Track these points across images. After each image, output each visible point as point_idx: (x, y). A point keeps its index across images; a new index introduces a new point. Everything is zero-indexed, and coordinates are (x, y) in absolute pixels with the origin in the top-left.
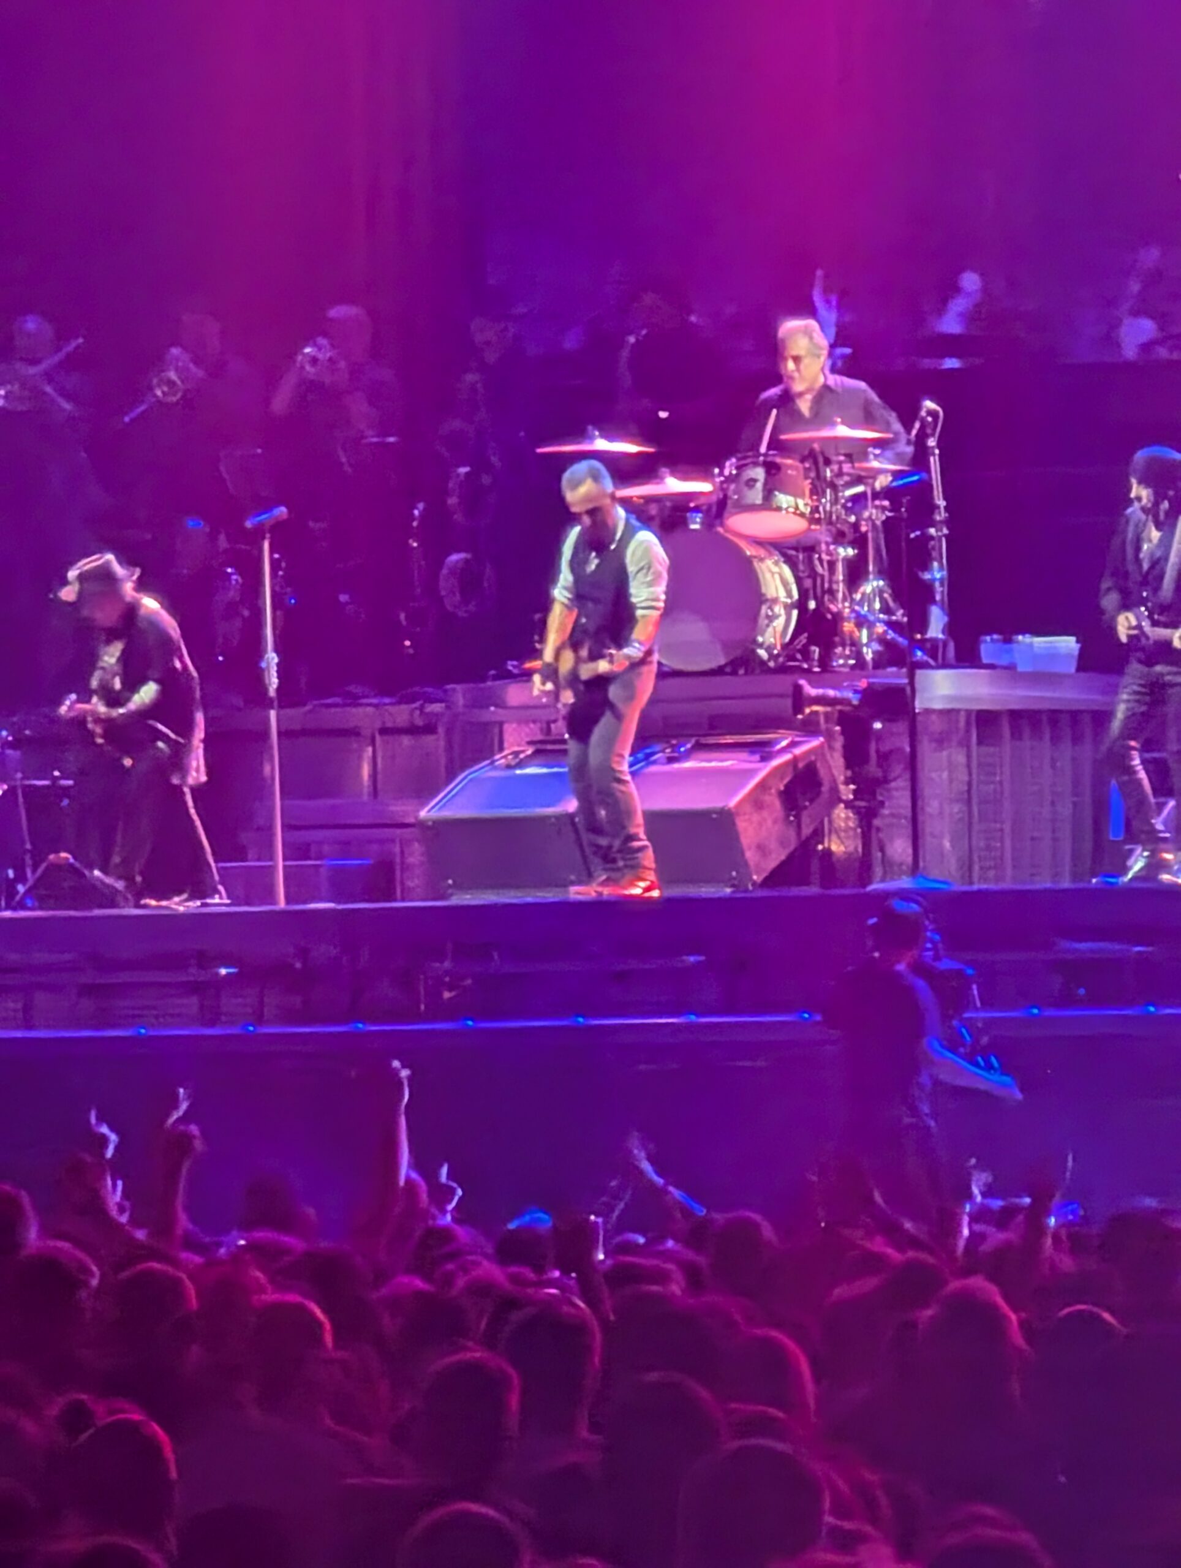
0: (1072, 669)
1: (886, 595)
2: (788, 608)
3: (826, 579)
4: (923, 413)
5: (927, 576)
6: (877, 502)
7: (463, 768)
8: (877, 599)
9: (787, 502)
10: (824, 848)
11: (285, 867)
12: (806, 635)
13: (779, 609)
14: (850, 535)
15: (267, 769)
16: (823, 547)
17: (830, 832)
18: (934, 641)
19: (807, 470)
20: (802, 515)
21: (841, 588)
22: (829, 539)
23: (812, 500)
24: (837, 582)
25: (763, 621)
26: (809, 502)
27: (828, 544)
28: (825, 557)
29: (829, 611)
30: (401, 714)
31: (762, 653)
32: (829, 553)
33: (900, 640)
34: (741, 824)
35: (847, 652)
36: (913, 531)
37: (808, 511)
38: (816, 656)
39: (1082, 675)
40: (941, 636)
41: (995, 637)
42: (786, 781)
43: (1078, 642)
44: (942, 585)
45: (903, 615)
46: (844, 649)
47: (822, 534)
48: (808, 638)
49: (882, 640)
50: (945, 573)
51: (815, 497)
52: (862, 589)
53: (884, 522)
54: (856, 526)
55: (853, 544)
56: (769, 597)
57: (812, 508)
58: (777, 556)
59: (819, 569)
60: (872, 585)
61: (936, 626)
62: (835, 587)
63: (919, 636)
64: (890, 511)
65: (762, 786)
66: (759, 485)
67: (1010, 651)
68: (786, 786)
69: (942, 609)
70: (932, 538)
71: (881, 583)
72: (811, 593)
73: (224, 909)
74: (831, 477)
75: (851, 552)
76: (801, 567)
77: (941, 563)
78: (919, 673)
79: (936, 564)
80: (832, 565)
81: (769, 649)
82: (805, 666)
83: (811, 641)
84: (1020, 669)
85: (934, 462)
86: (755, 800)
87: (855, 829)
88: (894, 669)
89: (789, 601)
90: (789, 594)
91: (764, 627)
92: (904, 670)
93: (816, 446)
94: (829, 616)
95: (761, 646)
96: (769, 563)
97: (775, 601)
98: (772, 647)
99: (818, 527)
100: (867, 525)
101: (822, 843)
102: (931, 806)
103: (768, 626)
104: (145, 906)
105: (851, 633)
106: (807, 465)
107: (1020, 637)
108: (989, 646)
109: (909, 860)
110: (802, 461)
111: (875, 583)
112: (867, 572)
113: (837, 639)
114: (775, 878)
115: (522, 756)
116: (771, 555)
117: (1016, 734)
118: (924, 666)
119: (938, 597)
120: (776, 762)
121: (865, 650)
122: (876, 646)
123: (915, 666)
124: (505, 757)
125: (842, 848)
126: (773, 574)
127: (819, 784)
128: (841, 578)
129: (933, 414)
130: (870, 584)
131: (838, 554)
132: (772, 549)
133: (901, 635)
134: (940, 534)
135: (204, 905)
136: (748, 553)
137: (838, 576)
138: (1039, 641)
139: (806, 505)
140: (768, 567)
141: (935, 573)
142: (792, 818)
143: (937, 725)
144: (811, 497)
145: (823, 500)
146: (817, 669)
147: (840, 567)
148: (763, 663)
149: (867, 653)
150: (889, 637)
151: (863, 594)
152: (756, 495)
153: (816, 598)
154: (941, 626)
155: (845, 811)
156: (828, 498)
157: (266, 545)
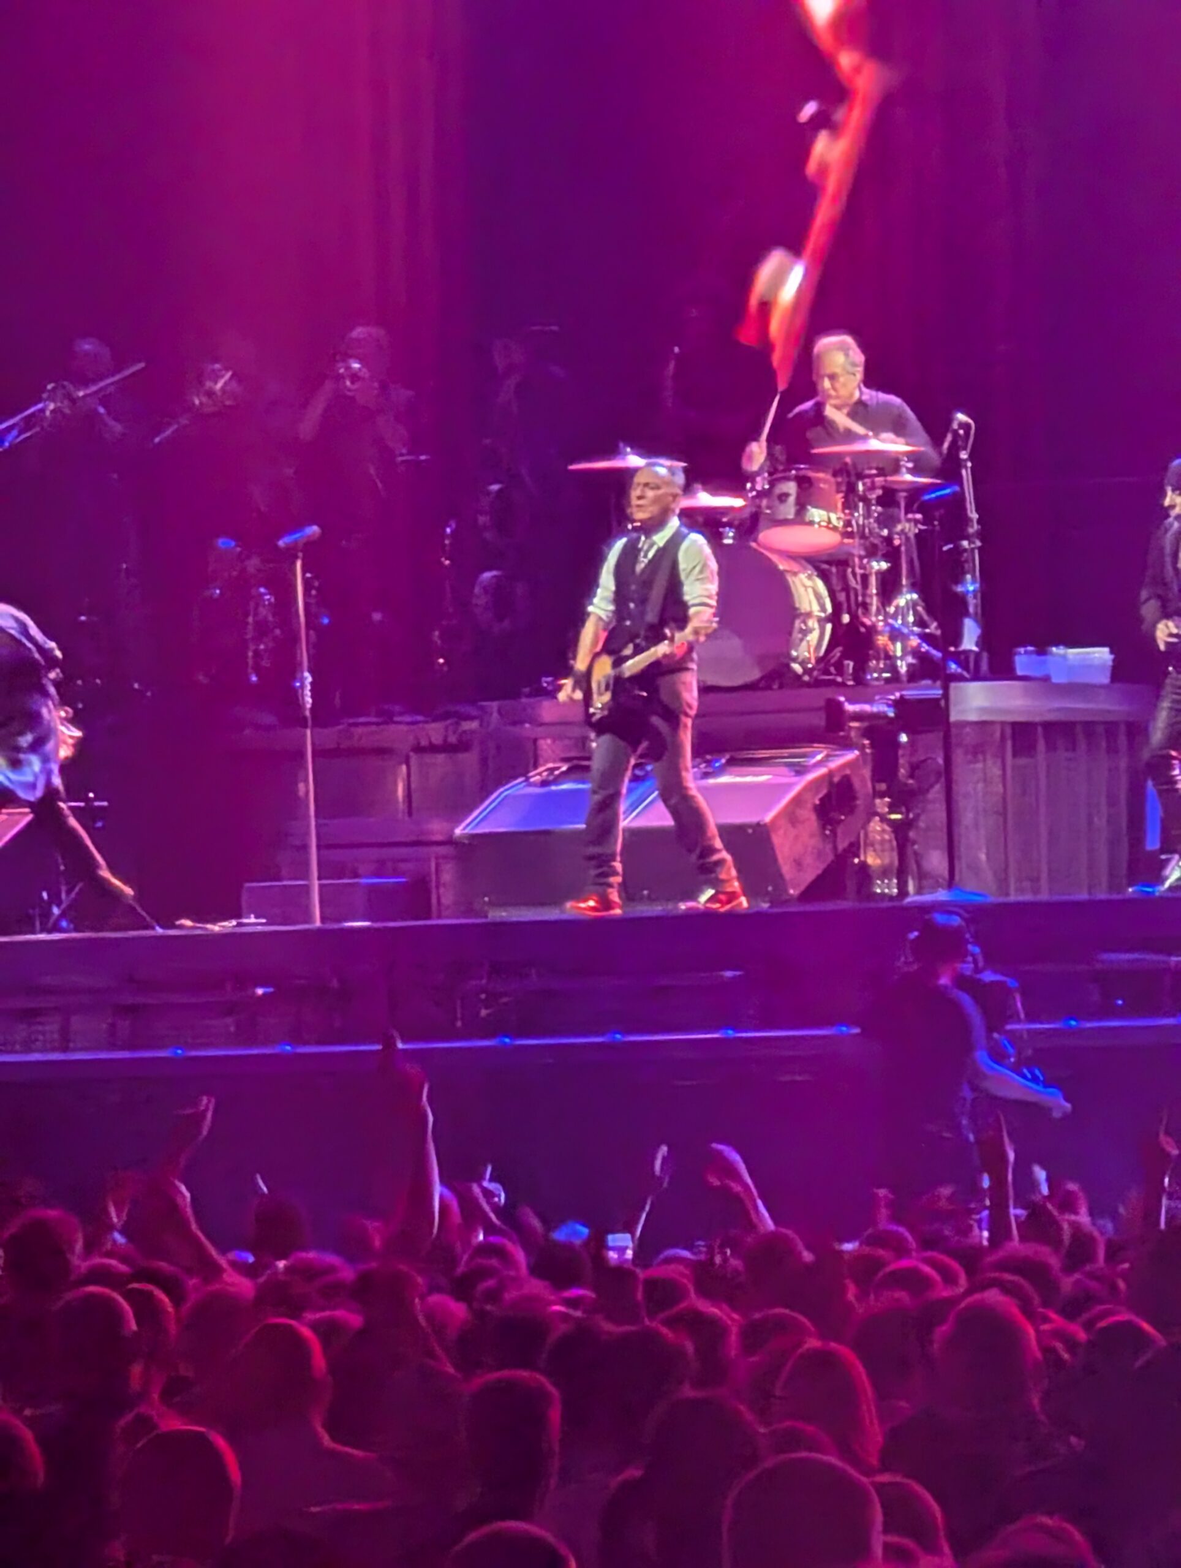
0: (1105, 680)
1: (920, 609)
2: (822, 622)
3: (860, 592)
4: (955, 426)
5: (959, 589)
6: (910, 516)
7: (499, 784)
8: (911, 612)
9: (820, 516)
10: (860, 862)
11: (321, 886)
12: (840, 649)
13: (812, 623)
14: (883, 548)
15: (301, 786)
16: (857, 560)
17: (866, 845)
18: (967, 652)
19: (838, 484)
20: (835, 529)
21: (875, 602)
22: (863, 553)
23: (845, 514)
24: (871, 596)
25: (797, 635)
26: (842, 516)
27: (861, 558)
28: (859, 571)
29: (864, 625)
30: (435, 732)
31: (797, 667)
32: (862, 567)
33: (934, 652)
34: (777, 839)
35: (882, 665)
36: (946, 544)
37: (841, 524)
38: (851, 670)
39: (1117, 685)
40: (975, 649)
41: (1030, 648)
42: (821, 795)
43: (1112, 652)
44: (975, 597)
45: (936, 628)
46: (878, 663)
47: (855, 547)
48: (841, 652)
49: (916, 653)
50: (978, 585)
51: (847, 511)
52: (895, 603)
53: (916, 535)
54: (889, 540)
55: (886, 557)
56: (803, 611)
57: (844, 522)
58: (810, 570)
59: (853, 583)
60: (906, 598)
61: (970, 639)
62: (868, 600)
63: (952, 649)
64: (923, 524)
65: (797, 801)
66: (792, 499)
67: (1044, 662)
68: (821, 800)
69: (976, 621)
70: (965, 550)
71: (915, 596)
72: (845, 606)
73: (259, 928)
74: (864, 491)
75: (884, 565)
76: (834, 580)
77: (974, 576)
78: (953, 685)
79: (969, 577)
80: (865, 579)
81: (802, 663)
82: (839, 679)
83: (845, 656)
84: (1055, 680)
85: (966, 474)
86: (790, 815)
87: (890, 841)
88: (928, 682)
89: (823, 615)
90: (823, 609)
91: (797, 641)
92: (939, 683)
93: (848, 460)
94: (863, 630)
95: (795, 660)
96: (803, 576)
97: (809, 615)
98: (806, 661)
99: (850, 541)
100: (900, 539)
101: (858, 856)
102: (967, 817)
103: (801, 640)
104: (181, 927)
105: (885, 646)
106: (839, 479)
107: (1054, 649)
108: (1023, 660)
109: (946, 874)
110: (835, 475)
111: (908, 597)
112: (901, 585)
113: (871, 652)
114: (811, 893)
115: (557, 772)
116: (805, 569)
117: (1051, 747)
118: (960, 678)
119: (971, 610)
120: (810, 777)
121: (899, 663)
122: (910, 660)
123: (950, 679)
124: (540, 774)
125: (878, 861)
126: (806, 587)
127: (854, 798)
128: (874, 591)
129: (966, 426)
130: (904, 597)
131: (872, 568)
132: (803, 562)
133: (936, 648)
134: (973, 546)
135: (239, 925)
136: (781, 567)
137: (872, 590)
138: (1073, 652)
139: (838, 519)
140: (801, 581)
141: (968, 585)
142: (827, 832)
143: (970, 737)
144: (843, 511)
145: (856, 514)
146: (851, 683)
147: (873, 580)
148: (798, 677)
149: (901, 666)
150: (923, 650)
151: (897, 607)
152: (789, 510)
153: (849, 612)
154: (975, 639)
155: (880, 824)
156: (861, 511)
157: (299, 564)
